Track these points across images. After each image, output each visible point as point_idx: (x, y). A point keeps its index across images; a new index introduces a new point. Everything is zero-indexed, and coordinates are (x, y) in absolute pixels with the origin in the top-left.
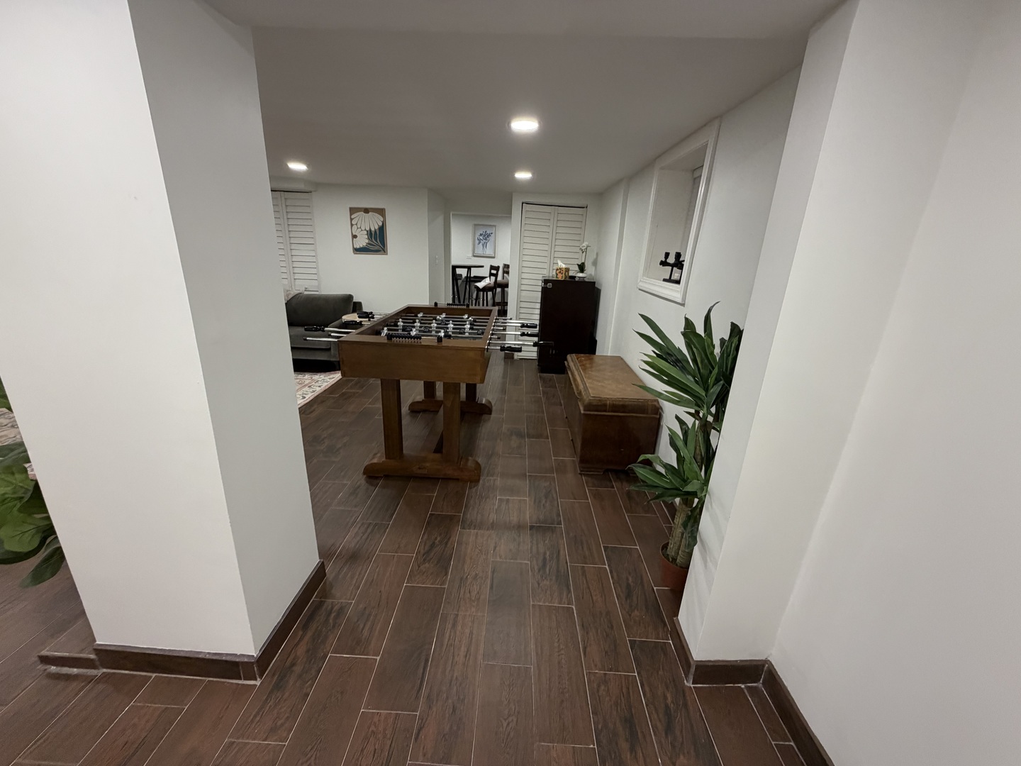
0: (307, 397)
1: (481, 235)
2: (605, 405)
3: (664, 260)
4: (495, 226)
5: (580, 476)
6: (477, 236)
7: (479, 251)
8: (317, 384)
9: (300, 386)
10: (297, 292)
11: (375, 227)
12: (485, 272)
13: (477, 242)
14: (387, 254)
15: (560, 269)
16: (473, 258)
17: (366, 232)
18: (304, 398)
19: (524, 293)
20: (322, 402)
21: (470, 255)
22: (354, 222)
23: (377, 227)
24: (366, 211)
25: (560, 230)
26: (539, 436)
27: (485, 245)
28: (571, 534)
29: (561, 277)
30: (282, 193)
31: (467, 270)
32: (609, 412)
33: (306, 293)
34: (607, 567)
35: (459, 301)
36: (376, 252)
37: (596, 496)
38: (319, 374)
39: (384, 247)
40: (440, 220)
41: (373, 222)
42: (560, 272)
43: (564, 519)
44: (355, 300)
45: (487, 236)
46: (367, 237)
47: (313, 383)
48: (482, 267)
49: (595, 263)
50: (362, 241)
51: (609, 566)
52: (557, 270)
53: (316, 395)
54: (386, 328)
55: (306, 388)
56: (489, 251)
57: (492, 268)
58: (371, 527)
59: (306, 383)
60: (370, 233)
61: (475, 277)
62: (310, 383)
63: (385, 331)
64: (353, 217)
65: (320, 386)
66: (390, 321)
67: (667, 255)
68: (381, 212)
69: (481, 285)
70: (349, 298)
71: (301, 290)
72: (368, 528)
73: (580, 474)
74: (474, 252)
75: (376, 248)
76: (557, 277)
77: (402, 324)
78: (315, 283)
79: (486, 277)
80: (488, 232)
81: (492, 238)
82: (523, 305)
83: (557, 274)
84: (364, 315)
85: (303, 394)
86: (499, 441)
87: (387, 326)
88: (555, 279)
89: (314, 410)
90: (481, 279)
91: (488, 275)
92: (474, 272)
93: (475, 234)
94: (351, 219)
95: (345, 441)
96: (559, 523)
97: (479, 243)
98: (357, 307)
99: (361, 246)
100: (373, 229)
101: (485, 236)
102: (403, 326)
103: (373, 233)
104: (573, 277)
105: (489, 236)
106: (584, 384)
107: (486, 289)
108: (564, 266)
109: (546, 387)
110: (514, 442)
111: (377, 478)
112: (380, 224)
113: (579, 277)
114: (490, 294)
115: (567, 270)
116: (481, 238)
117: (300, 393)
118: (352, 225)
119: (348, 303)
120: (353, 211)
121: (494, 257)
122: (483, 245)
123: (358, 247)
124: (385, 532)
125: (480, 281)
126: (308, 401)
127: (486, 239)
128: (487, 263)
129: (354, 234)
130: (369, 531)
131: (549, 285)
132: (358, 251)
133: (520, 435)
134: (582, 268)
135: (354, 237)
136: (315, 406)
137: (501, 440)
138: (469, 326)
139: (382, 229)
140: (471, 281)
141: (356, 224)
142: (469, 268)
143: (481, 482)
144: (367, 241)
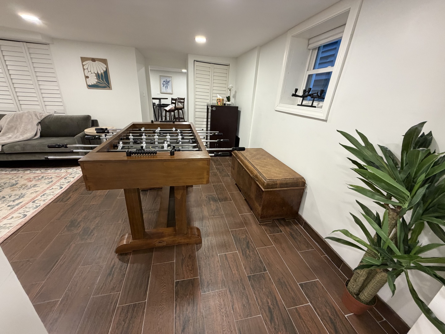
0: (64, 187)
1: (164, 81)
2: (277, 184)
3: (294, 93)
4: (171, 77)
5: (259, 225)
6: (162, 82)
7: (164, 90)
8: (71, 176)
9: (58, 178)
10: (48, 114)
11: (101, 71)
12: (168, 102)
13: (162, 85)
14: (111, 89)
15: (219, 99)
16: (161, 94)
17: (95, 75)
18: (62, 188)
19: (197, 113)
20: (76, 190)
21: (159, 92)
22: (85, 67)
23: (102, 72)
24: (94, 60)
25: (215, 78)
26: (226, 199)
27: (167, 87)
28: (276, 279)
29: (219, 104)
30: (25, 43)
31: (159, 100)
32: (278, 188)
33: (55, 115)
34: (310, 304)
35: (162, 119)
36: (104, 87)
37: (276, 240)
38: (72, 168)
39: (109, 84)
40: (143, 70)
41: (100, 68)
42: (219, 101)
43: (266, 265)
44: (92, 119)
45: (167, 82)
46: (96, 78)
47: (68, 176)
48: (167, 99)
49: (234, 97)
50: (93, 80)
51: (311, 303)
52: (217, 100)
53: (71, 184)
54: (121, 143)
55: (63, 180)
56: (169, 91)
57: (172, 99)
58: (131, 311)
59: (62, 176)
60: (98, 75)
61: (163, 104)
62: (65, 176)
63: (121, 145)
64: (84, 63)
65: (73, 178)
66: (123, 136)
67: (296, 90)
68: (104, 61)
69: (168, 108)
70: (88, 117)
71: (52, 113)
72: (128, 312)
73: (259, 224)
74: (161, 91)
75: (104, 85)
76: (217, 104)
77: (132, 137)
78: (62, 108)
79: (170, 105)
80: (168, 80)
81: (170, 83)
82: (197, 119)
83: (217, 102)
84: (101, 131)
85: (61, 185)
86: (203, 206)
87: (121, 139)
88: (217, 105)
89: (70, 197)
90: (167, 105)
91: (171, 103)
92: (163, 102)
93: (161, 81)
94: (83, 66)
95: (97, 222)
96: (265, 270)
97: (163, 86)
98: (95, 123)
99: (93, 84)
100: (100, 73)
101: (166, 82)
102: (133, 139)
103: (100, 75)
104: (225, 104)
105: (168, 82)
106: (257, 170)
107: (170, 111)
108: (221, 98)
109: (216, 165)
110: (213, 206)
111: (126, 254)
112: (105, 69)
113: (227, 104)
114: (172, 113)
115: (223, 100)
116: (164, 83)
117: (58, 184)
118: (84, 69)
119: (89, 121)
120: (83, 59)
121: (172, 94)
122: (166, 87)
123: (90, 84)
124: (143, 312)
125: (167, 107)
126: (65, 190)
127: (167, 84)
128: (170, 97)
129: (86, 75)
130: (129, 314)
131: (214, 109)
132: (90, 87)
133: (215, 200)
134: (228, 99)
135: (87, 77)
136: (71, 194)
137: (205, 206)
138: (181, 137)
139: (106, 73)
140: (161, 107)
141: (87, 69)
142: (160, 99)
143: (203, 242)
144: (96, 80)
